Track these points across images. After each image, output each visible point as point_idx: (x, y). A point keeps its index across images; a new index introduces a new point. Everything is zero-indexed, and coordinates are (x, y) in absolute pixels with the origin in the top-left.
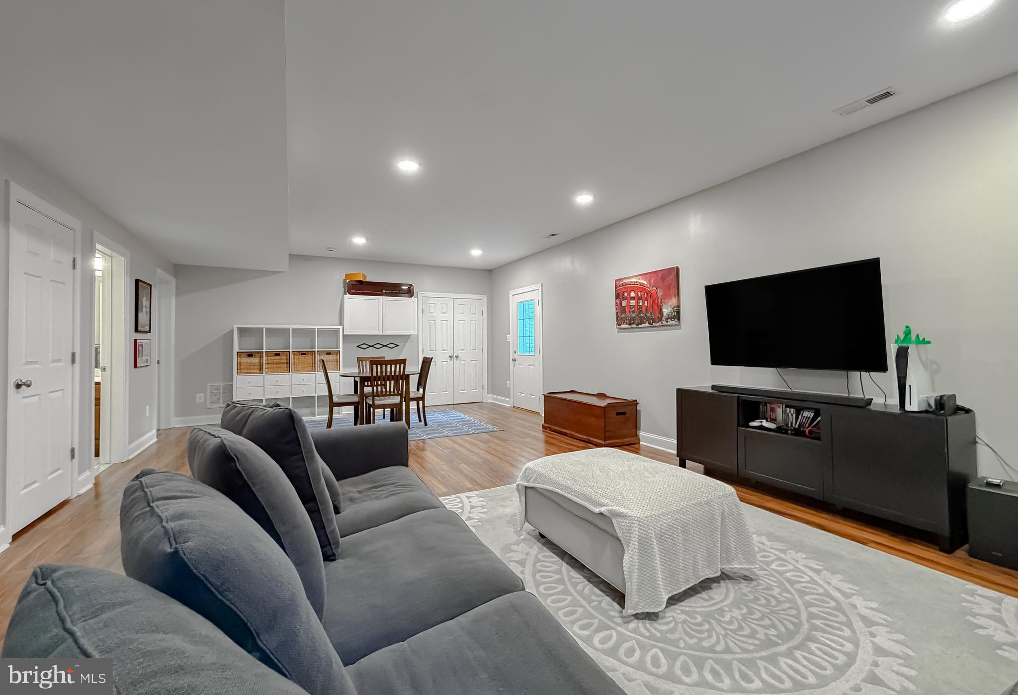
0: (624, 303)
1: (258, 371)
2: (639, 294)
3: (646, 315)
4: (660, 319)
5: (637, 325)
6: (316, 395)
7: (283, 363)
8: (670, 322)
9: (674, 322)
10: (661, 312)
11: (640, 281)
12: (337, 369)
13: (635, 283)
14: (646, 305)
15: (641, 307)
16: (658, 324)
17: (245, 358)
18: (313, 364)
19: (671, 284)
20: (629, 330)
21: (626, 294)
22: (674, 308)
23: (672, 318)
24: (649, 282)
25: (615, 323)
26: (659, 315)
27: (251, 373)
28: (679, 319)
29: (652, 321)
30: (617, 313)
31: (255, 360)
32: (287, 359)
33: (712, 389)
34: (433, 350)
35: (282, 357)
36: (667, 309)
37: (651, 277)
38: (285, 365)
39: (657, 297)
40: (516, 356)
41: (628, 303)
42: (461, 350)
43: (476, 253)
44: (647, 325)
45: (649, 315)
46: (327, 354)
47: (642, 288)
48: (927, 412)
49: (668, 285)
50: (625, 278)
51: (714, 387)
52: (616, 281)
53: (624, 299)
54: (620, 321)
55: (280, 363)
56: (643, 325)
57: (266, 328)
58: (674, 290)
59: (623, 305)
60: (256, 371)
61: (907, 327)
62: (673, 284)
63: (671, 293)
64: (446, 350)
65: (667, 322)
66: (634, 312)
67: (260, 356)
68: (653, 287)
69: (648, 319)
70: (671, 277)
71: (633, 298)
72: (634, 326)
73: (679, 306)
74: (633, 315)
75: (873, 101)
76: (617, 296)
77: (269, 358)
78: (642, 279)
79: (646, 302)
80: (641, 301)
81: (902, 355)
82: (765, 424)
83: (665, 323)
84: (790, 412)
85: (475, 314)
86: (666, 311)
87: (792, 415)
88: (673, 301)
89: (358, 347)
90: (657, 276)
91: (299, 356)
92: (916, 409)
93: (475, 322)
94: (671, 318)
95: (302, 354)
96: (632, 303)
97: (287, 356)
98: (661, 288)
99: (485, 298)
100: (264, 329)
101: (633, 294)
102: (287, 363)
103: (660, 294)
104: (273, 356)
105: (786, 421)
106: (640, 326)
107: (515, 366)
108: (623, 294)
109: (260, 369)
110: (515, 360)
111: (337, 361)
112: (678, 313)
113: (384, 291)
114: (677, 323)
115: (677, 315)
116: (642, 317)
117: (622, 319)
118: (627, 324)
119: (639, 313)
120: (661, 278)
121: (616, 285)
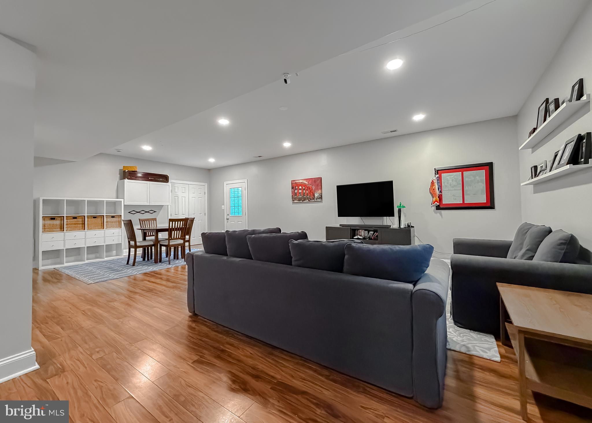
0: (296, 191)
1: (59, 229)
2: (304, 188)
3: (307, 197)
4: (314, 199)
5: (303, 201)
6: (105, 244)
7: (79, 224)
8: (318, 200)
9: (320, 200)
10: (314, 195)
11: (304, 182)
12: (119, 227)
13: (302, 183)
14: (307, 192)
15: (304, 193)
16: (313, 201)
17: (49, 221)
18: (102, 224)
19: (319, 184)
20: (298, 203)
21: (297, 187)
22: (319, 194)
23: (320, 198)
24: (309, 182)
25: (292, 200)
26: (313, 197)
27: (54, 231)
28: (322, 199)
29: (310, 200)
30: (292, 195)
31: (57, 222)
32: (82, 221)
33: (340, 226)
34: (177, 215)
35: (79, 220)
36: (317, 194)
37: (309, 180)
38: (81, 225)
39: (312, 189)
40: (228, 217)
41: (298, 191)
42: (193, 214)
43: (212, 160)
44: (307, 201)
45: (308, 197)
46: (112, 217)
47: (305, 185)
48: (405, 228)
49: (317, 185)
50: (296, 180)
51: (340, 225)
52: (292, 181)
53: (296, 189)
54: (294, 199)
55: (77, 224)
56: (305, 201)
57: (66, 200)
58: (320, 187)
59: (295, 192)
60: (57, 230)
61: (400, 202)
62: (320, 184)
63: (318, 188)
64: (184, 214)
65: (317, 200)
66: (301, 195)
67: (61, 219)
68: (310, 185)
69: (308, 198)
70: (319, 181)
71: (300, 189)
72: (301, 201)
73: (322, 193)
74: (300, 197)
75: (391, 132)
76: (293, 188)
77: (68, 220)
78: (305, 181)
79: (307, 191)
80: (304, 191)
81: (400, 211)
82: (359, 237)
83: (316, 200)
84: (366, 232)
85: (201, 194)
86: (316, 195)
87: (367, 233)
88: (320, 191)
89: (129, 212)
90: (312, 180)
91: (91, 219)
92: (403, 227)
93: (200, 198)
94: (318, 198)
95: (94, 217)
96: (300, 191)
97: (82, 219)
98: (314, 186)
99: (206, 185)
100: (65, 200)
101: (300, 187)
102: (82, 224)
103: (314, 188)
104: (72, 219)
105: (364, 235)
106: (304, 201)
107: (228, 222)
108: (296, 187)
109: (61, 228)
110: (228, 219)
111: (119, 222)
112: (321, 196)
113: (150, 178)
114: (321, 200)
115: (321, 198)
116: (305, 198)
117: (295, 198)
118: (297, 201)
119: (304, 196)
120: (314, 181)
121: (292, 183)
